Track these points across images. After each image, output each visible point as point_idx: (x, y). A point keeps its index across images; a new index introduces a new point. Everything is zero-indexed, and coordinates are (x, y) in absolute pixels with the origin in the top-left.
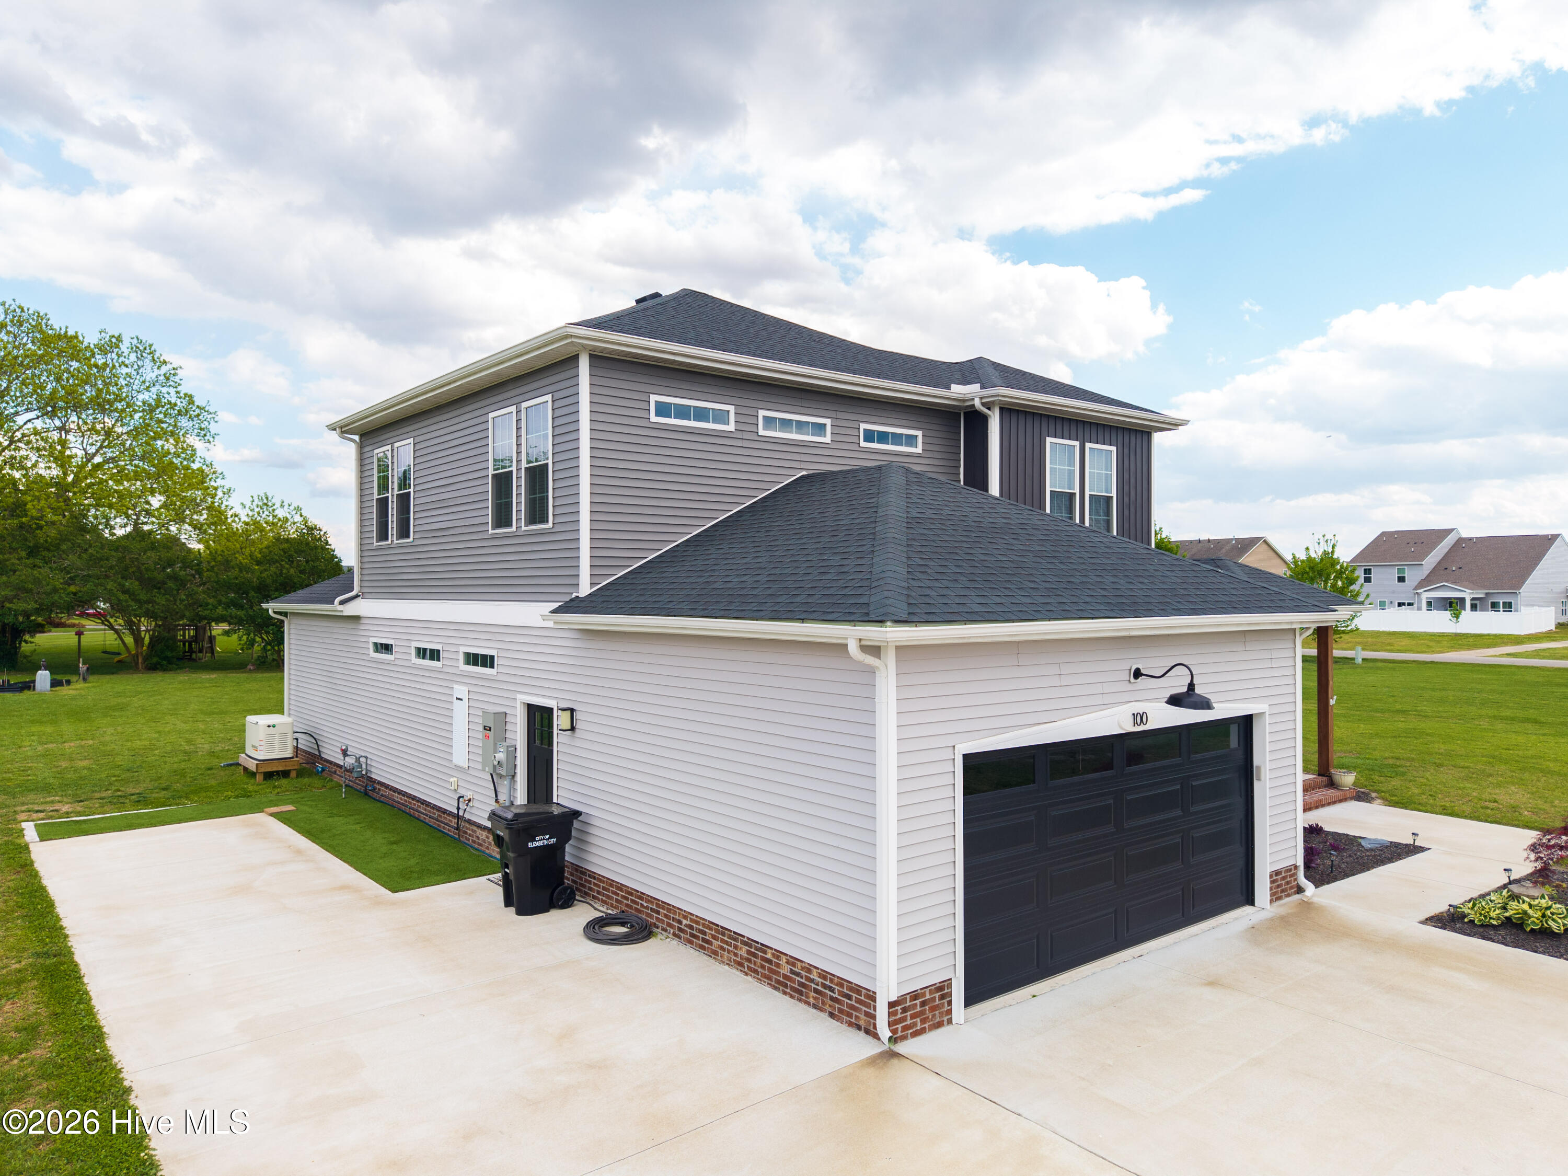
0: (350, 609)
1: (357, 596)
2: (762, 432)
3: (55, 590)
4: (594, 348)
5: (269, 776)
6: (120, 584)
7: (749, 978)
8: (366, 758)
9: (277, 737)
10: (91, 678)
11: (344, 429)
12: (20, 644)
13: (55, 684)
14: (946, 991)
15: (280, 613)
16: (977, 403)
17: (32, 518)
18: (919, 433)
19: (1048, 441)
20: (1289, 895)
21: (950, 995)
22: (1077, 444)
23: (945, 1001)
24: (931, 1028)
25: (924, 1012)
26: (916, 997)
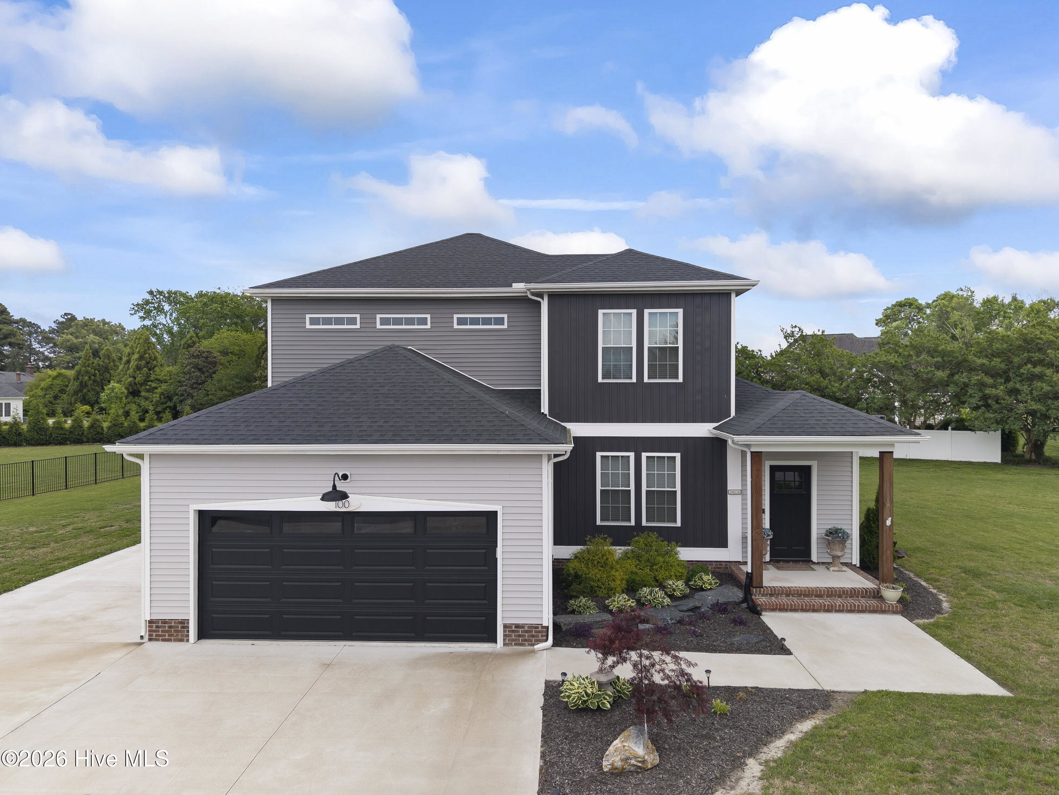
2: (378, 327)
4: (275, 298)
14: (185, 625)
16: (529, 293)
18: (504, 316)
19: (601, 312)
20: (533, 645)
21: (188, 627)
22: (634, 312)
23: (185, 630)
24: (175, 640)
25: (170, 631)
26: (165, 623)
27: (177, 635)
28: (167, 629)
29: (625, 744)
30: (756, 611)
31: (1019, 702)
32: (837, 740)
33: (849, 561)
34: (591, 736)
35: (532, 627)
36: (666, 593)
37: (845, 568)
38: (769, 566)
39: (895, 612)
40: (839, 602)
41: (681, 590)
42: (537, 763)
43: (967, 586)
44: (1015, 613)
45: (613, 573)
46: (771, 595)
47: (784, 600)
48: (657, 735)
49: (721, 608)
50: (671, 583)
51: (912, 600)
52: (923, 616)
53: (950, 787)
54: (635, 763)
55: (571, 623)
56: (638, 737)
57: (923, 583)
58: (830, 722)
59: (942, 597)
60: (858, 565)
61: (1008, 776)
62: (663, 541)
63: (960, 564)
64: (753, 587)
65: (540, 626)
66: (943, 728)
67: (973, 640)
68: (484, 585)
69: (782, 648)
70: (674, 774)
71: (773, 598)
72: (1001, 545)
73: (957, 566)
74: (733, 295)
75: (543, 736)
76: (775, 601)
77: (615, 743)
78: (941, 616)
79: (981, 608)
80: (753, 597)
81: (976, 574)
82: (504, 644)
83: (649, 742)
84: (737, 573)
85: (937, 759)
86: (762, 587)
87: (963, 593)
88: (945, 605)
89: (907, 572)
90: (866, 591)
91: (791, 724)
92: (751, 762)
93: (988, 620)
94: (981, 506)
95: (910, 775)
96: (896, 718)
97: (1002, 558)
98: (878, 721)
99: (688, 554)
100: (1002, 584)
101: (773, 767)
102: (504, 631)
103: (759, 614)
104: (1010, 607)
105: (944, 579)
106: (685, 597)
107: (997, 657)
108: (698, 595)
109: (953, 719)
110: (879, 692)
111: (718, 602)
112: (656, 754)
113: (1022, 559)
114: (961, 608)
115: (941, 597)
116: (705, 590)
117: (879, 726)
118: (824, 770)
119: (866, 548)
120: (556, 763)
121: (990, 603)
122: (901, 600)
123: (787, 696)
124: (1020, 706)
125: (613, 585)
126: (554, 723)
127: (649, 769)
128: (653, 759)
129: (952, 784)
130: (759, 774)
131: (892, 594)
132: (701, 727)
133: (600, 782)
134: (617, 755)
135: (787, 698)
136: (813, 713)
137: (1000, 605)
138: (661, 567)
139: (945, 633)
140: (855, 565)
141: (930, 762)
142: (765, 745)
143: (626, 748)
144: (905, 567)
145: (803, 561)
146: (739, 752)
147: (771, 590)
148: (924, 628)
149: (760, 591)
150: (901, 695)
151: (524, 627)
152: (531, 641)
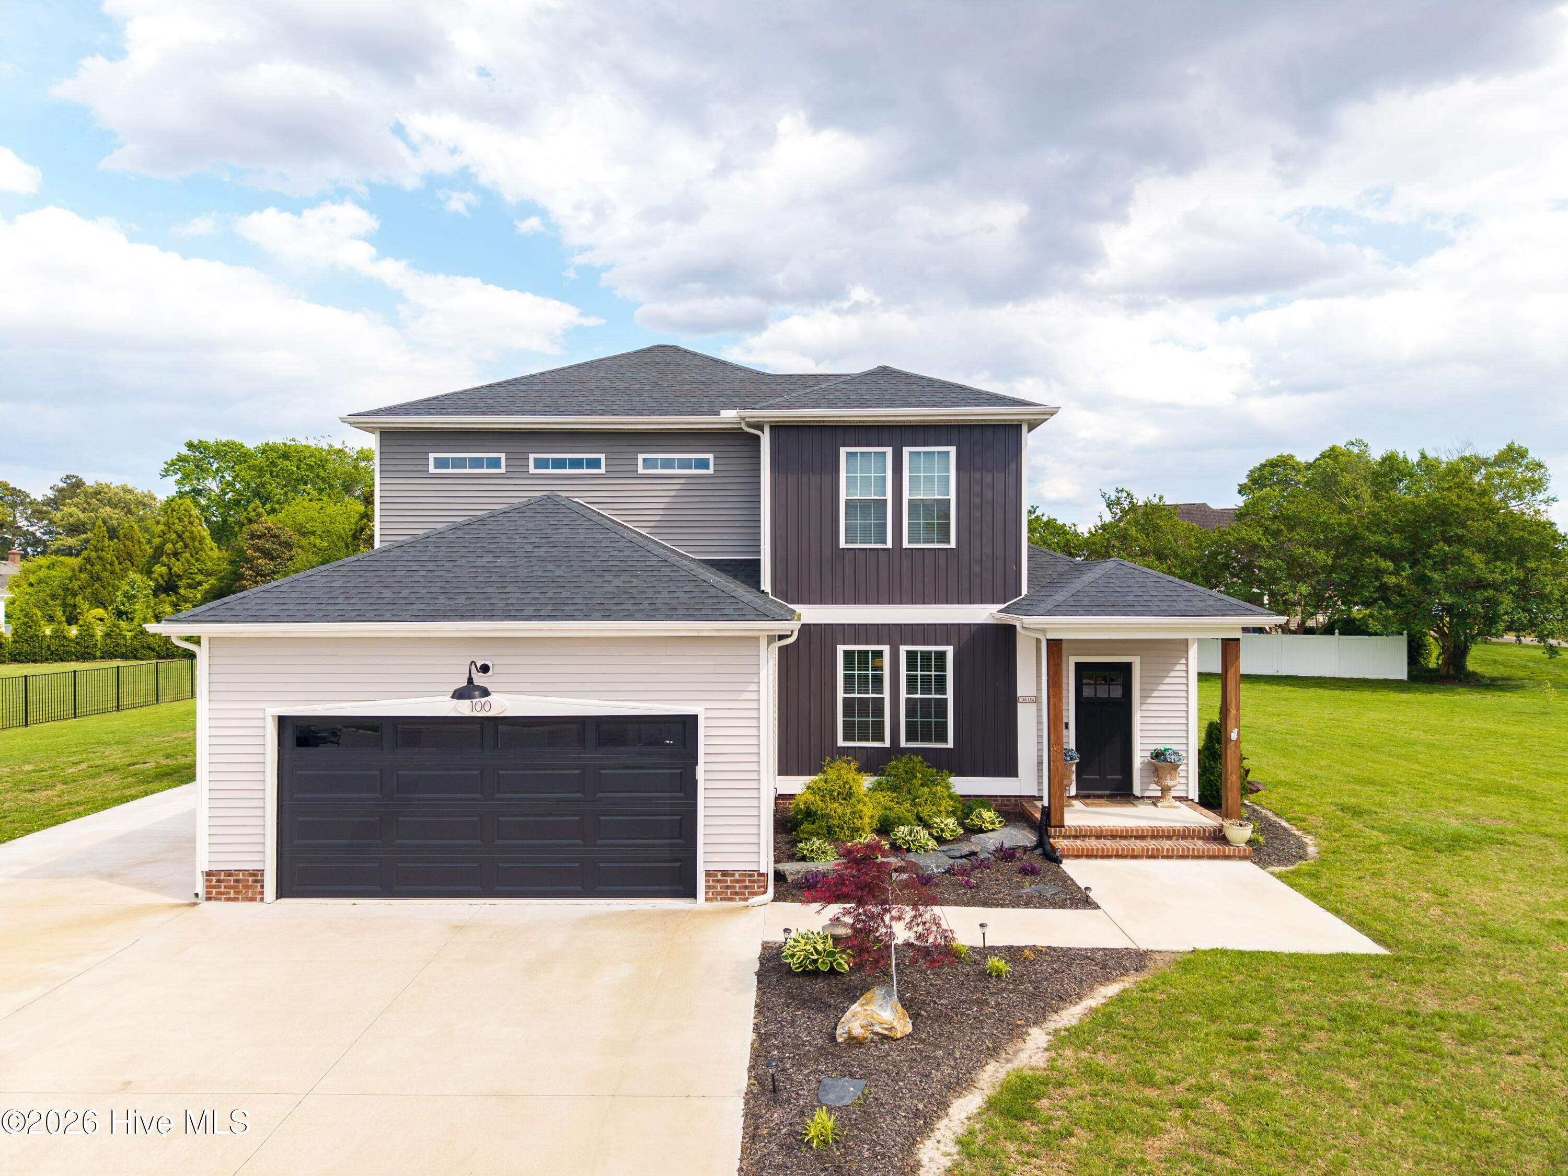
2: (530, 471)
4: (377, 428)
14: (259, 878)
16: (743, 425)
18: (711, 457)
19: (843, 451)
20: (746, 899)
21: (263, 881)
22: (889, 451)
23: (258, 885)
24: (244, 899)
25: (237, 887)
26: (230, 875)
27: (247, 892)
28: (232, 883)
29: (866, 1007)
30: (1053, 857)
31: (1398, 959)
32: (1151, 1004)
33: (1183, 794)
34: (822, 1003)
35: (744, 873)
36: (930, 834)
37: (1178, 803)
38: (1074, 802)
39: (1243, 858)
40: (1167, 844)
41: (952, 831)
42: (750, 1036)
43: (1344, 826)
44: (1405, 856)
45: (860, 807)
46: (1076, 837)
47: (1093, 843)
48: (912, 1000)
49: (1006, 854)
50: (938, 820)
51: (1267, 843)
52: (1279, 862)
53: (1296, 1056)
54: (880, 1031)
55: (799, 872)
56: (884, 998)
57: (1285, 824)
58: (1143, 984)
59: (1308, 840)
60: (1197, 800)
61: (1372, 1042)
62: (928, 767)
63: (1337, 800)
64: (1051, 827)
65: (756, 873)
66: (1294, 990)
67: (1345, 890)
68: (679, 818)
69: (1087, 901)
70: (930, 1044)
71: (1078, 841)
72: (1395, 778)
73: (1332, 803)
74: (1025, 428)
75: (756, 1006)
76: (1081, 845)
77: (853, 1007)
78: (1304, 862)
79: (1360, 852)
80: (1051, 840)
81: (1357, 812)
82: (707, 900)
83: (900, 1005)
84: (1031, 810)
85: (1282, 1025)
86: (1063, 827)
87: (1336, 835)
88: (1312, 850)
89: (1263, 811)
90: (1204, 831)
91: (1091, 988)
92: (1035, 1031)
93: (1367, 866)
94: (1375, 732)
95: (1245, 1043)
96: (1233, 979)
97: (1395, 794)
98: (1208, 983)
99: (964, 785)
100: (1388, 824)
101: (1064, 1037)
102: (707, 881)
103: (1058, 861)
104: (1398, 851)
105: (1314, 818)
106: (957, 840)
107: (1375, 910)
108: (974, 838)
109: (1308, 980)
110: (1212, 950)
111: (1002, 846)
112: (908, 1019)
113: (1422, 795)
114: (1334, 852)
115: (1306, 840)
116: (986, 832)
117: (1209, 988)
118: (1132, 1039)
119: (1207, 777)
120: (774, 1035)
121: (1372, 846)
122: (1250, 842)
123: (1089, 954)
124: (1398, 964)
125: (858, 823)
126: (772, 989)
127: (898, 1039)
128: (904, 1027)
129: (1299, 1052)
130: (1045, 1046)
131: (1240, 833)
132: (971, 992)
133: (832, 1054)
134: (856, 1020)
135: (1088, 958)
136: (1122, 974)
137: (1385, 849)
138: (927, 800)
139: (1307, 882)
140: (1192, 800)
141: (1273, 1029)
142: (1056, 1012)
143: (868, 1012)
144: (1261, 804)
145: (1122, 796)
146: (1019, 1020)
147: (1076, 830)
148: (1280, 877)
149: (1060, 832)
150: (1241, 953)
151: (733, 875)
152: (743, 894)
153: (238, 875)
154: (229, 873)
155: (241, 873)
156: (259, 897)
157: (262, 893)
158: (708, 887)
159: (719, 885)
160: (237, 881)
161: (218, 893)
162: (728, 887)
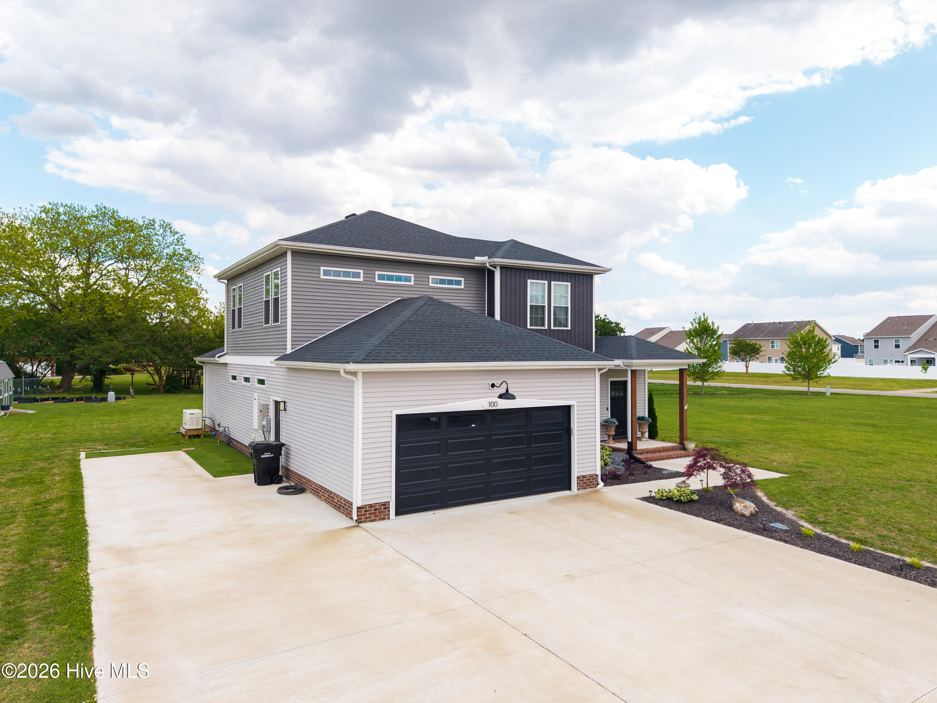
0: (222, 360)
1: (226, 354)
2: (377, 281)
3: (121, 352)
4: (292, 249)
5: (190, 437)
6: (151, 349)
7: (328, 505)
8: (228, 428)
9: (194, 419)
10: (136, 396)
11: (219, 277)
12: (104, 379)
13: (117, 399)
15: (202, 362)
16: (488, 265)
17: (109, 315)
18: (462, 279)
19: (530, 281)
20: (591, 488)
21: (388, 508)
22: (546, 282)
23: (387, 510)
24: (379, 520)
25: (375, 513)
26: (372, 507)
27: (381, 515)
28: (373, 511)
30: (642, 462)
35: (591, 476)
40: (671, 453)
46: (641, 454)
47: (648, 455)
65: (594, 475)
71: (643, 455)
74: (594, 276)
76: (645, 457)
80: (638, 456)
82: (578, 489)
86: (637, 450)
90: (678, 447)
102: (577, 481)
103: (645, 463)
111: (623, 460)
116: (609, 455)
147: (641, 451)
151: (586, 477)
152: (590, 485)
153: (376, 506)
154: (371, 506)
155: (377, 505)
156: (387, 517)
157: (389, 514)
158: (578, 484)
159: (581, 482)
160: (375, 510)
161: (365, 518)
162: (584, 483)
